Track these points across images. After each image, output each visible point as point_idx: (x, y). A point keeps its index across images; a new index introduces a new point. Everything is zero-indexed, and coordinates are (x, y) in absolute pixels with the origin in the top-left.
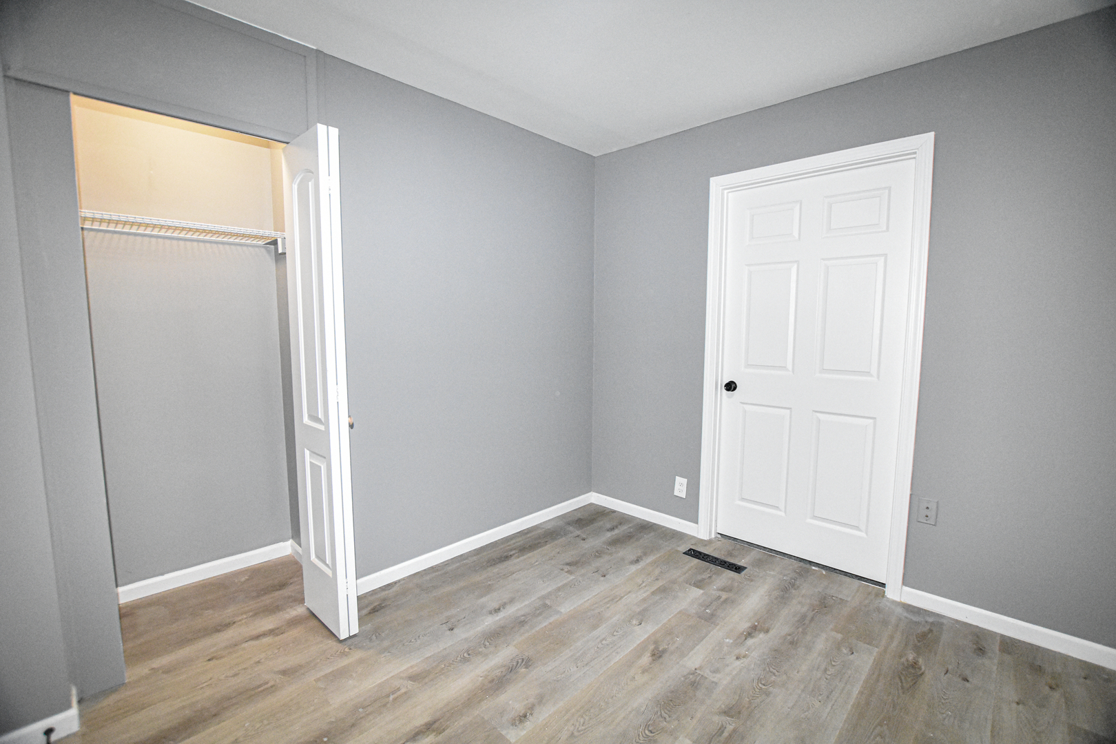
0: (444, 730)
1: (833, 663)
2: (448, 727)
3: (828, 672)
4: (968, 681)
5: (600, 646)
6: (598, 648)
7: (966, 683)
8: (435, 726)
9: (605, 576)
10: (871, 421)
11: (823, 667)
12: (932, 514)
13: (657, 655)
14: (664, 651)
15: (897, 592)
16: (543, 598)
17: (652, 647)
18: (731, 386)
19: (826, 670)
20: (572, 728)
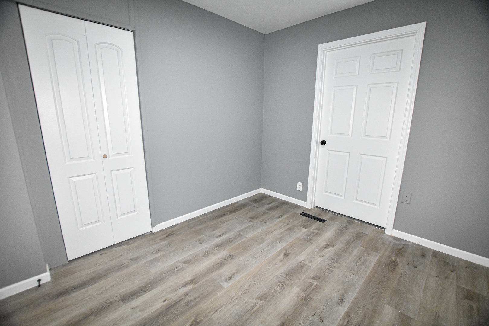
0: (197, 283)
1: (360, 260)
2: (199, 281)
3: (358, 263)
4: (417, 268)
5: (263, 251)
6: (262, 252)
7: (416, 269)
8: (194, 281)
9: (265, 223)
10: (385, 158)
11: (356, 261)
12: (408, 199)
13: (286, 255)
14: (289, 254)
15: (391, 232)
16: (240, 231)
17: (284, 252)
18: (323, 143)
19: (357, 262)
20: (250, 283)
